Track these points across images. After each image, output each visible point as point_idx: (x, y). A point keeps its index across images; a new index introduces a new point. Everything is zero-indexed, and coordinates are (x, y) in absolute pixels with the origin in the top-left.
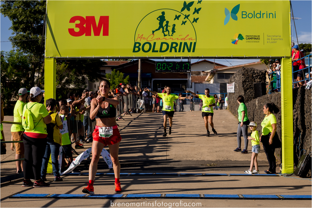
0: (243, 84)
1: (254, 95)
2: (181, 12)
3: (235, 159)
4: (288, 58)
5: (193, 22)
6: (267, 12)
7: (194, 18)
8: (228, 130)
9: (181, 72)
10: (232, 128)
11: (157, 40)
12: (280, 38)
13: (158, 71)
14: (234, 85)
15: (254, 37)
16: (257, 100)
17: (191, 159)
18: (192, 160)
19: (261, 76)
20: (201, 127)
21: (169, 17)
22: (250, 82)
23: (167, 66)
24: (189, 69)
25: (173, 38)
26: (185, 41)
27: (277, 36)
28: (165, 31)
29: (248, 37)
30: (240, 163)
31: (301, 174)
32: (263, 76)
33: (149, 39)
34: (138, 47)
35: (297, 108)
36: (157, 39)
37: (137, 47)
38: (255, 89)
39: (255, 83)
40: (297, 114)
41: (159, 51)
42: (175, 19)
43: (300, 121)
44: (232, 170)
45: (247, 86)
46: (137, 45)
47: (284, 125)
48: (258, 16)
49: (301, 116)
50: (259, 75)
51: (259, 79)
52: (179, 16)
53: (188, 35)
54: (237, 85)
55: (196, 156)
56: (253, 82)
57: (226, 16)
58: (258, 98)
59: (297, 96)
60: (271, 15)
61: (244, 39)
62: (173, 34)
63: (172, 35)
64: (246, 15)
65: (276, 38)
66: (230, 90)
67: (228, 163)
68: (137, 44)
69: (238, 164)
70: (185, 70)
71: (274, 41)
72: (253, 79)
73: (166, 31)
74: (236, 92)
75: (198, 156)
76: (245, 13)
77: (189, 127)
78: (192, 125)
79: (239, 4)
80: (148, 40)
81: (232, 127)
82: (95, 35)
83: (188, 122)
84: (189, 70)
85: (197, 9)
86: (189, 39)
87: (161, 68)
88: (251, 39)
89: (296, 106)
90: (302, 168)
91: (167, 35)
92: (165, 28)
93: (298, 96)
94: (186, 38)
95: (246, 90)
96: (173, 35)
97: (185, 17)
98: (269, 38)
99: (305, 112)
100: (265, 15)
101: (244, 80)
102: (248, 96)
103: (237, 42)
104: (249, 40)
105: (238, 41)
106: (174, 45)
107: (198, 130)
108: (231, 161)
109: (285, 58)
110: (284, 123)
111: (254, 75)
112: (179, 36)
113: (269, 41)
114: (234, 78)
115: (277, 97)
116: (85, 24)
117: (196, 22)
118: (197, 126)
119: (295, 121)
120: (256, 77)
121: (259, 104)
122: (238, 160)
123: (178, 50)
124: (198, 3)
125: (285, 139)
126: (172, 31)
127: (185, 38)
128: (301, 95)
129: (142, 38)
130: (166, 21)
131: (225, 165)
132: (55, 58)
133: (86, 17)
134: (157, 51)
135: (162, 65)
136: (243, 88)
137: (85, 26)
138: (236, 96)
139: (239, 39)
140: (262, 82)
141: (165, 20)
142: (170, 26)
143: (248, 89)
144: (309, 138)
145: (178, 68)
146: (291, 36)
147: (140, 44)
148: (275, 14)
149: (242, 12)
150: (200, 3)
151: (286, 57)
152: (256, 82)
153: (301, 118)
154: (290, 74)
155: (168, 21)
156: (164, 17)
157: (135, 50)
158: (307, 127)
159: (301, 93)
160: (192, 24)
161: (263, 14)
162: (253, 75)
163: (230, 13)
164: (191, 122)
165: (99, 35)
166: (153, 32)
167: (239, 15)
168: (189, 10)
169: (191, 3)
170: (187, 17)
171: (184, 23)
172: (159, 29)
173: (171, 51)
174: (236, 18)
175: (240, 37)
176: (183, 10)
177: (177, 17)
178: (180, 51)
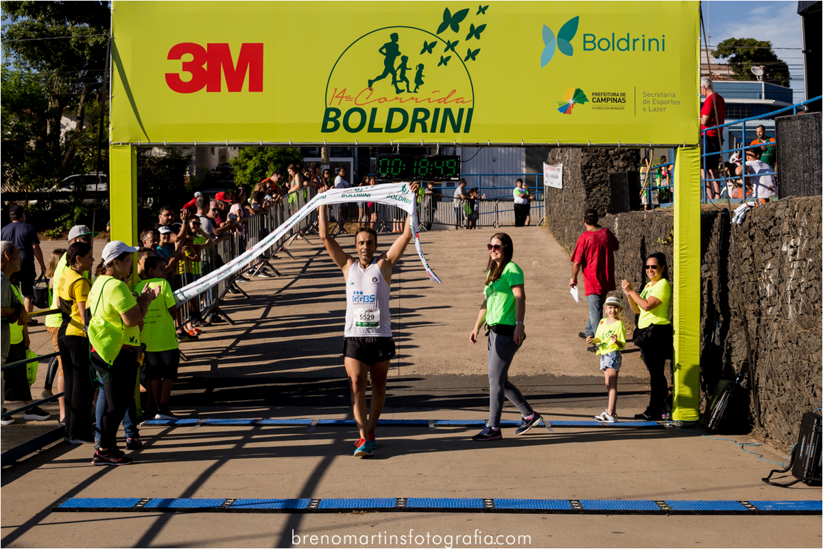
0: (583, 172)
1: (609, 199)
2: (438, 35)
3: (563, 373)
4: (692, 147)
5: (467, 59)
6: (644, 36)
7: (469, 50)
8: (547, 289)
10: (555, 280)
11: (379, 102)
12: (674, 99)
13: (382, 178)
14: (561, 170)
15: (613, 97)
16: (617, 219)
17: (457, 372)
18: (460, 375)
19: (628, 154)
20: (480, 278)
21: (409, 46)
22: (600, 168)
23: (404, 165)
24: (456, 173)
25: (417, 99)
26: (447, 106)
27: (666, 95)
28: (399, 81)
29: (597, 97)
30: (573, 383)
31: (715, 425)
32: (632, 154)
33: (361, 102)
34: (334, 120)
35: (712, 263)
36: (379, 100)
37: (332, 119)
38: (611, 185)
39: (612, 171)
40: (710, 277)
41: (384, 130)
42: (423, 52)
43: (716, 295)
44: (555, 407)
45: (592, 178)
46: (332, 114)
47: (680, 307)
48: (623, 45)
49: (719, 284)
50: (622, 152)
51: (623, 160)
52: (434, 44)
53: (455, 91)
54: (569, 172)
55: (470, 363)
56: (607, 167)
57: (545, 46)
58: (619, 215)
59: (711, 235)
60: (654, 43)
61: (588, 101)
62: (417, 87)
63: (415, 92)
64: (593, 42)
65: (664, 99)
66: (552, 180)
67: (546, 384)
68: (331, 112)
69: (570, 387)
70: (446, 177)
71: (659, 106)
72: (608, 161)
73: (401, 81)
74: (567, 188)
75: (475, 365)
76: (591, 38)
77: (451, 278)
78: (458, 273)
79: (578, 17)
80: (357, 103)
81: (555, 278)
82: (229, 91)
83: (447, 262)
84: (456, 177)
85: (475, 28)
86: (457, 101)
87: (390, 171)
88: (603, 102)
89: (708, 258)
90: (719, 411)
91: (404, 90)
92: (399, 72)
93: (713, 233)
94: (448, 97)
95: (592, 188)
96: (417, 90)
97: (446, 46)
98: (647, 99)
99: (730, 277)
100: (639, 44)
101: (585, 164)
102: (595, 202)
103: (572, 110)
104: (601, 104)
105: (574, 106)
106: (421, 115)
107: (473, 289)
108: (553, 376)
109: (684, 148)
110: (680, 301)
111: (611, 152)
112: (433, 92)
113: (646, 106)
114: (561, 152)
115: (664, 226)
116: (206, 63)
117: (474, 59)
118: (469, 277)
119: (705, 292)
120: (616, 157)
121: (622, 231)
122: (569, 374)
123: (429, 128)
124: (478, 13)
125: (680, 341)
126: (416, 82)
127: (446, 97)
128: (720, 234)
129: (342, 97)
130: (400, 57)
131: (539, 388)
132: (133, 146)
133: (208, 44)
134: (380, 130)
135: (391, 163)
136: (584, 183)
137: (205, 66)
138: (566, 199)
139: (576, 100)
140: (629, 169)
141: (399, 54)
142: (410, 69)
143: (594, 185)
144: (736, 338)
145: (429, 171)
146: (700, 95)
147: (338, 112)
148: (663, 40)
149: (585, 35)
150: (484, 13)
151: (687, 146)
152: (616, 168)
153: (719, 287)
154: (696, 186)
155: (407, 56)
156: (398, 45)
157: (328, 127)
158: (734, 310)
159: (721, 228)
160: (464, 62)
161: (634, 41)
162: (607, 151)
163: (554, 37)
164: (456, 263)
165: (239, 90)
166: (371, 83)
167: (576, 42)
168: (456, 29)
169: (463, 14)
170: (451, 46)
171: (444, 61)
172: (384, 76)
173: (412, 130)
174: (568, 51)
175: (579, 96)
176: (441, 29)
177: (428, 48)
178: (433, 130)
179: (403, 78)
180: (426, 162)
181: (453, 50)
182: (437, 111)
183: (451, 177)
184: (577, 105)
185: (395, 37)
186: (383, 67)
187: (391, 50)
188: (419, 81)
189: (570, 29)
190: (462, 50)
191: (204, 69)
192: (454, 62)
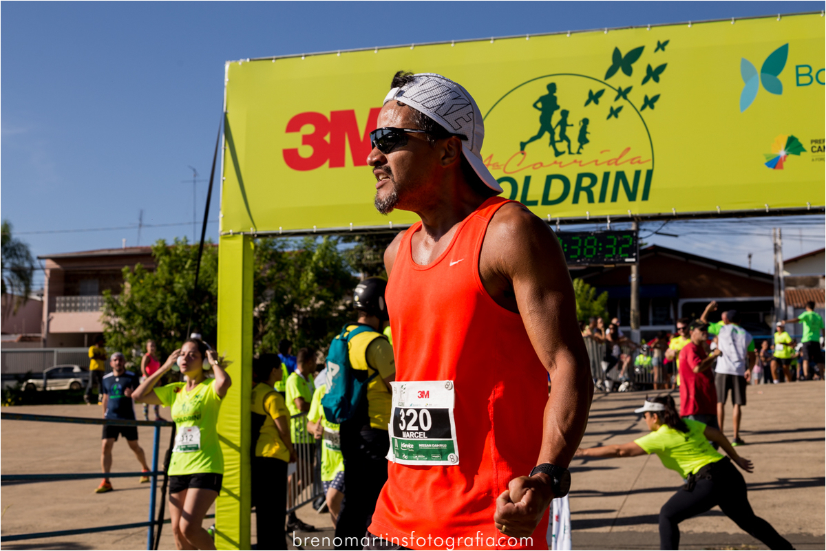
2: (606, 82)
5: (643, 108)
7: (646, 98)
9: (606, 263)
11: (534, 168)
21: (571, 98)
23: (566, 246)
25: (580, 162)
26: (620, 169)
28: (558, 141)
29: (817, 146)
33: (512, 169)
36: (534, 166)
41: (540, 203)
42: (587, 103)
52: (601, 93)
53: (628, 149)
57: (742, 85)
61: (804, 150)
62: (581, 147)
63: (578, 153)
64: (808, 74)
70: (619, 258)
73: (561, 141)
76: (806, 70)
79: (787, 45)
80: (507, 170)
82: (356, 164)
84: (632, 257)
85: (653, 69)
86: (632, 161)
91: (564, 152)
92: (558, 131)
94: (621, 157)
96: (581, 151)
97: (616, 94)
103: (785, 164)
105: (787, 159)
106: (586, 182)
108: (810, 535)
112: (602, 152)
116: (329, 135)
117: (652, 107)
123: (597, 196)
124: (656, 50)
126: (579, 140)
127: (617, 157)
129: (488, 165)
130: (559, 111)
132: (245, 235)
133: (331, 113)
134: (534, 203)
137: (327, 138)
139: (789, 151)
141: (558, 107)
142: (572, 125)
149: (797, 67)
150: (663, 49)
155: (567, 109)
156: (555, 98)
160: (642, 113)
163: (755, 72)
166: (523, 145)
167: (786, 76)
168: (628, 72)
169: (636, 53)
170: (623, 93)
171: (614, 113)
172: (539, 136)
173: (576, 200)
174: (776, 88)
175: (794, 145)
176: (610, 73)
177: (594, 97)
178: (602, 199)
179: (564, 137)
180: (593, 240)
181: (625, 98)
182: (607, 175)
183: (626, 257)
184: (792, 157)
185: (552, 88)
186: (538, 126)
187: (548, 104)
188: (583, 139)
189: (777, 61)
190: (637, 97)
191: (325, 142)
192: (628, 113)
